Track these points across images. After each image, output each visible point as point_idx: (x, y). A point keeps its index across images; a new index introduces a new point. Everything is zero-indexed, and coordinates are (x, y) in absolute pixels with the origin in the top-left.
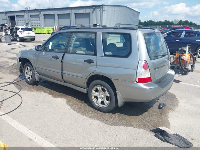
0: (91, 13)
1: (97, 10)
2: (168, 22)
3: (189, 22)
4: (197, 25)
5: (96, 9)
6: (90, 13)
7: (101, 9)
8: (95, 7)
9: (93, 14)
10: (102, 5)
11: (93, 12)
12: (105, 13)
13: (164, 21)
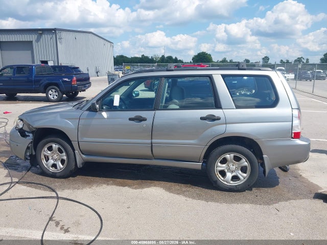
0: (34, 42)
1: (46, 37)
2: (147, 57)
3: (174, 58)
4: (184, 62)
5: (43, 35)
6: (31, 42)
7: (54, 36)
8: (41, 32)
9: (39, 43)
10: (55, 30)
11: (38, 40)
12: (60, 42)
13: (141, 57)
